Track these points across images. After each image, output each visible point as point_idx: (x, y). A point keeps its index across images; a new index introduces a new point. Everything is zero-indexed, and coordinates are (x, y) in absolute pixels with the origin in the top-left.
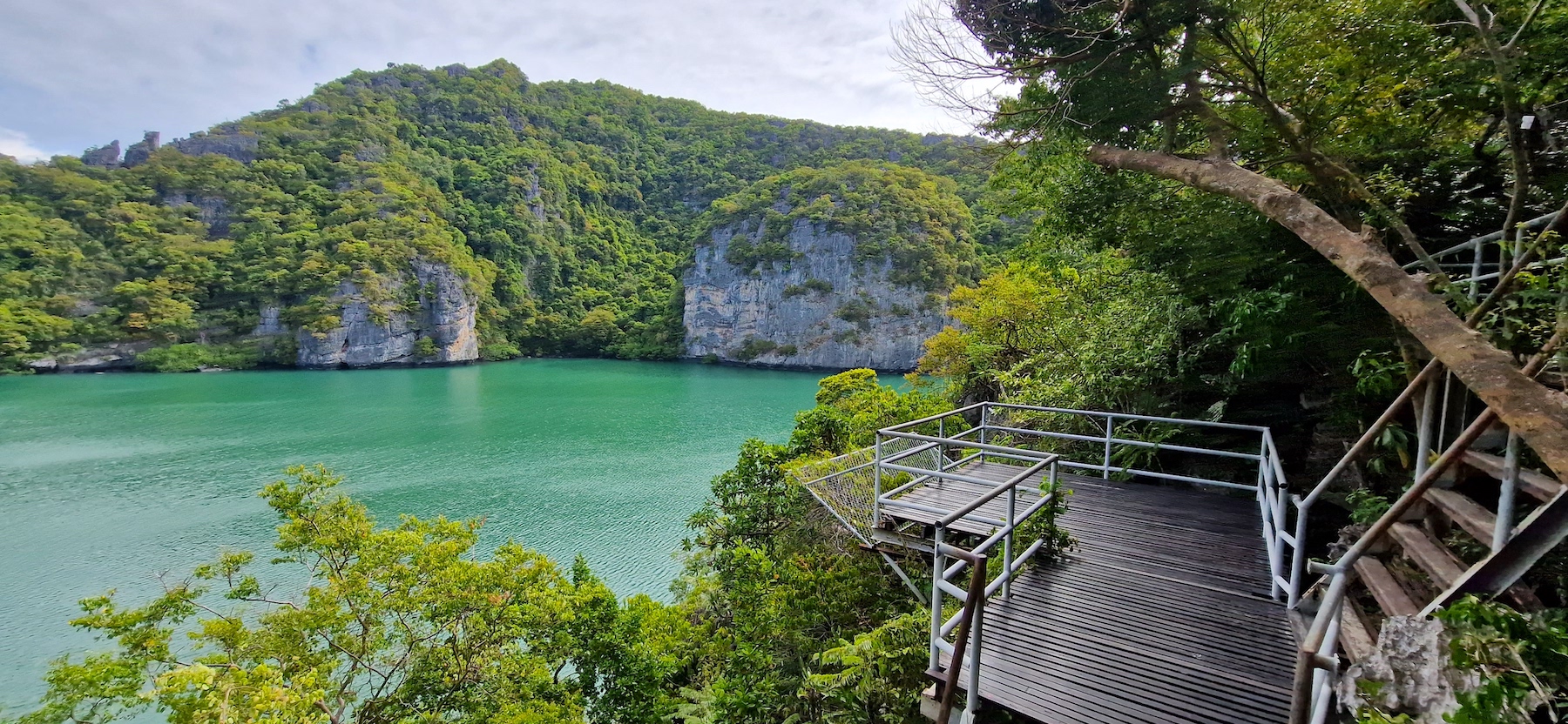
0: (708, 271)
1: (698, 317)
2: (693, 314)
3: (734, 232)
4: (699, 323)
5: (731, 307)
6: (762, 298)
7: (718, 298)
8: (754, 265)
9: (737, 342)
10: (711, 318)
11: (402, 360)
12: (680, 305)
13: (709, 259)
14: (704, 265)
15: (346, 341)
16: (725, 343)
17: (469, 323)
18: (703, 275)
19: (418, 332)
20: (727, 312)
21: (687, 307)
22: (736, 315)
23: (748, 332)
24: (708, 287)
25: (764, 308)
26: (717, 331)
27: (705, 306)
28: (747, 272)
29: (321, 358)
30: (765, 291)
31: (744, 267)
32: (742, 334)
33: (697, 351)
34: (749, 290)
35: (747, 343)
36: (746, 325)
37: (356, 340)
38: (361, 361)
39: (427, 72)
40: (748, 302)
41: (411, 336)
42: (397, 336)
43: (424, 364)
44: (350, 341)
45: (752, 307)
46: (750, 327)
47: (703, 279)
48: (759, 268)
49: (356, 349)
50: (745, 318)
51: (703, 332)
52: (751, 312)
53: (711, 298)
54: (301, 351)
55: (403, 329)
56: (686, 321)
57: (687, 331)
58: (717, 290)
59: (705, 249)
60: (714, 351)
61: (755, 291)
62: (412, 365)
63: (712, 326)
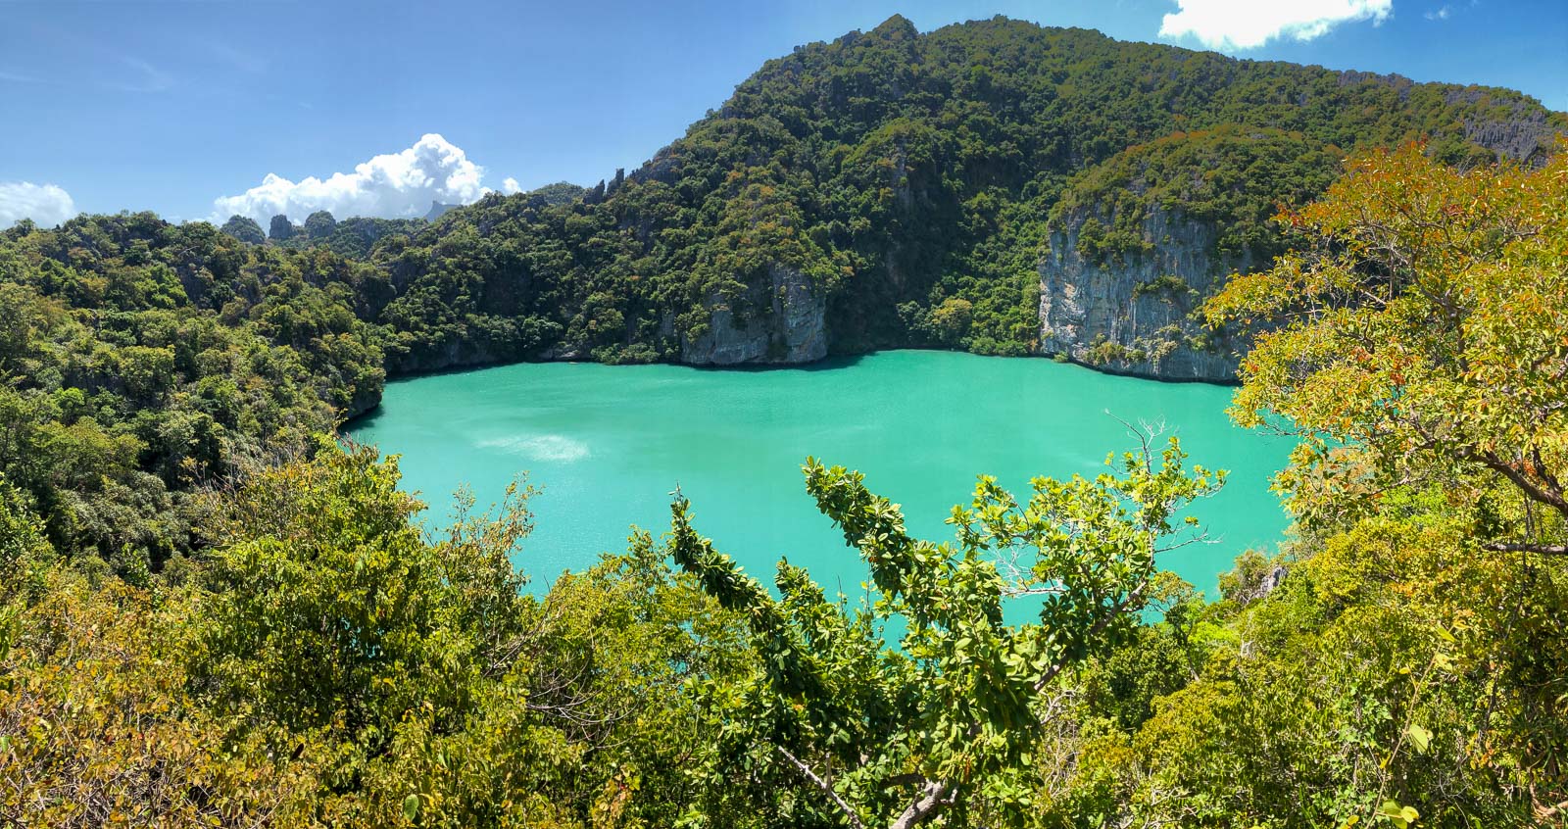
1: (1052, 311)
4: (1052, 317)
7: (1071, 291)
8: (1103, 258)
10: (1063, 314)
11: (756, 361)
12: (1036, 295)
13: (1062, 248)
15: (714, 343)
17: (817, 324)
18: (1056, 263)
19: (770, 335)
24: (1062, 278)
27: (1059, 299)
28: (1097, 266)
29: (696, 358)
32: (1093, 334)
33: (1051, 347)
34: (1100, 284)
36: (1098, 324)
37: (721, 342)
38: (725, 360)
40: (1099, 298)
41: (764, 338)
42: (753, 339)
45: (1104, 304)
46: (1102, 326)
48: (1108, 263)
49: (721, 351)
50: (1097, 315)
52: (1103, 309)
53: (1065, 291)
55: (758, 331)
56: (1042, 314)
58: (1069, 282)
61: (1106, 287)
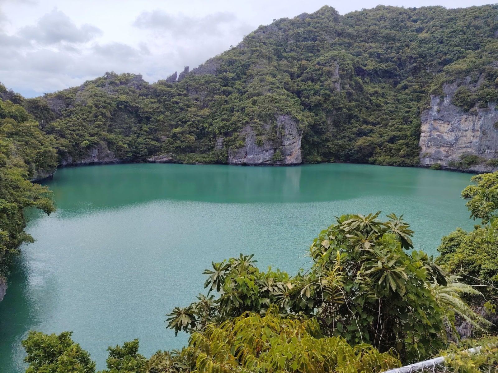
0: (439, 111)
1: (430, 141)
2: (426, 139)
3: (459, 85)
4: (430, 144)
5: (453, 134)
6: (478, 127)
7: (444, 128)
8: (472, 105)
9: (456, 157)
10: (438, 142)
11: (267, 163)
12: (417, 134)
13: (439, 104)
14: (435, 108)
15: (246, 153)
16: (447, 157)
17: (298, 145)
18: (435, 113)
19: (275, 149)
20: (450, 138)
21: (422, 135)
22: (457, 139)
23: (465, 150)
24: (438, 122)
25: (479, 134)
26: (442, 149)
27: (435, 134)
28: (466, 111)
29: (236, 160)
30: (480, 123)
31: (466, 107)
32: (460, 151)
33: (427, 162)
34: (467, 122)
35: (463, 157)
36: (464, 145)
38: (251, 162)
39: (290, 20)
40: (466, 130)
41: (272, 151)
42: (266, 151)
43: (277, 164)
44: (248, 153)
45: (469, 133)
46: (467, 147)
47: (435, 116)
48: (476, 108)
49: (250, 157)
50: (464, 141)
51: (432, 150)
52: (469, 137)
53: (440, 128)
54: (229, 157)
55: (269, 147)
56: (421, 143)
57: (421, 149)
58: (444, 123)
59: (438, 97)
60: (439, 162)
61: (472, 123)
62: (271, 165)
63: (438, 146)
